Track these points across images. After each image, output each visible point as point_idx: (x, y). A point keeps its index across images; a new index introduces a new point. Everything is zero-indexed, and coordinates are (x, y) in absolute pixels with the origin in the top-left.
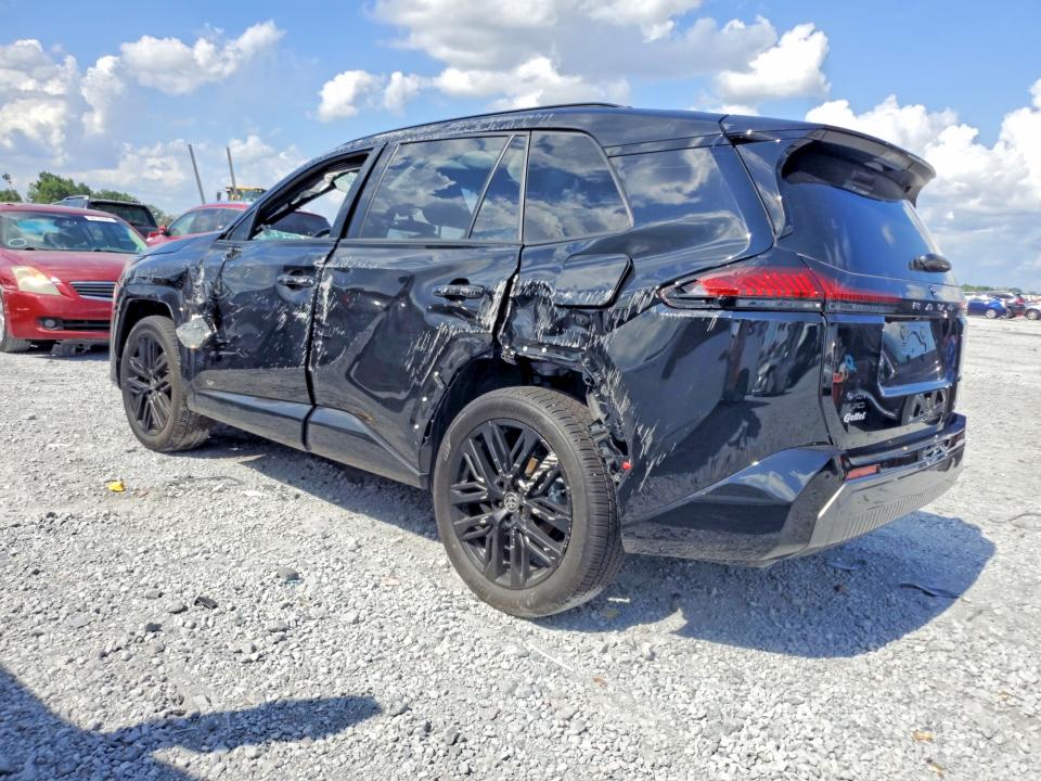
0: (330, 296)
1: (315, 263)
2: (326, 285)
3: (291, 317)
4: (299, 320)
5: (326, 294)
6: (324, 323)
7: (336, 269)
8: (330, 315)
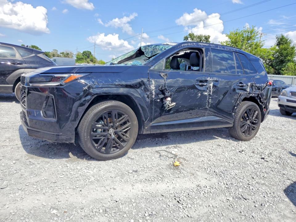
0: (213, 88)
1: (207, 79)
2: (211, 85)
3: (202, 94)
4: (205, 95)
5: (211, 87)
6: (211, 95)
7: (213, 81)
8: (213, 92)
